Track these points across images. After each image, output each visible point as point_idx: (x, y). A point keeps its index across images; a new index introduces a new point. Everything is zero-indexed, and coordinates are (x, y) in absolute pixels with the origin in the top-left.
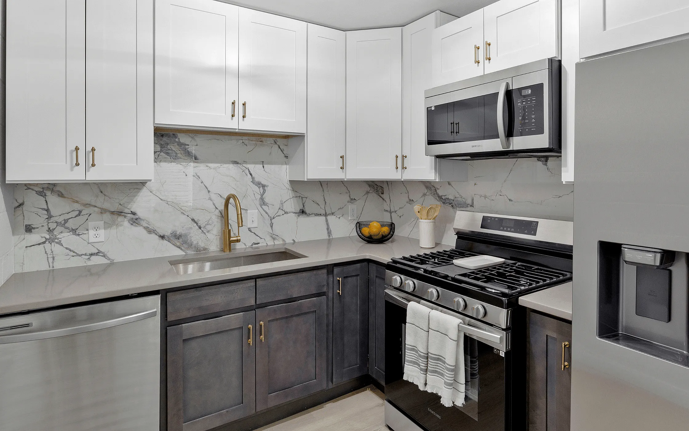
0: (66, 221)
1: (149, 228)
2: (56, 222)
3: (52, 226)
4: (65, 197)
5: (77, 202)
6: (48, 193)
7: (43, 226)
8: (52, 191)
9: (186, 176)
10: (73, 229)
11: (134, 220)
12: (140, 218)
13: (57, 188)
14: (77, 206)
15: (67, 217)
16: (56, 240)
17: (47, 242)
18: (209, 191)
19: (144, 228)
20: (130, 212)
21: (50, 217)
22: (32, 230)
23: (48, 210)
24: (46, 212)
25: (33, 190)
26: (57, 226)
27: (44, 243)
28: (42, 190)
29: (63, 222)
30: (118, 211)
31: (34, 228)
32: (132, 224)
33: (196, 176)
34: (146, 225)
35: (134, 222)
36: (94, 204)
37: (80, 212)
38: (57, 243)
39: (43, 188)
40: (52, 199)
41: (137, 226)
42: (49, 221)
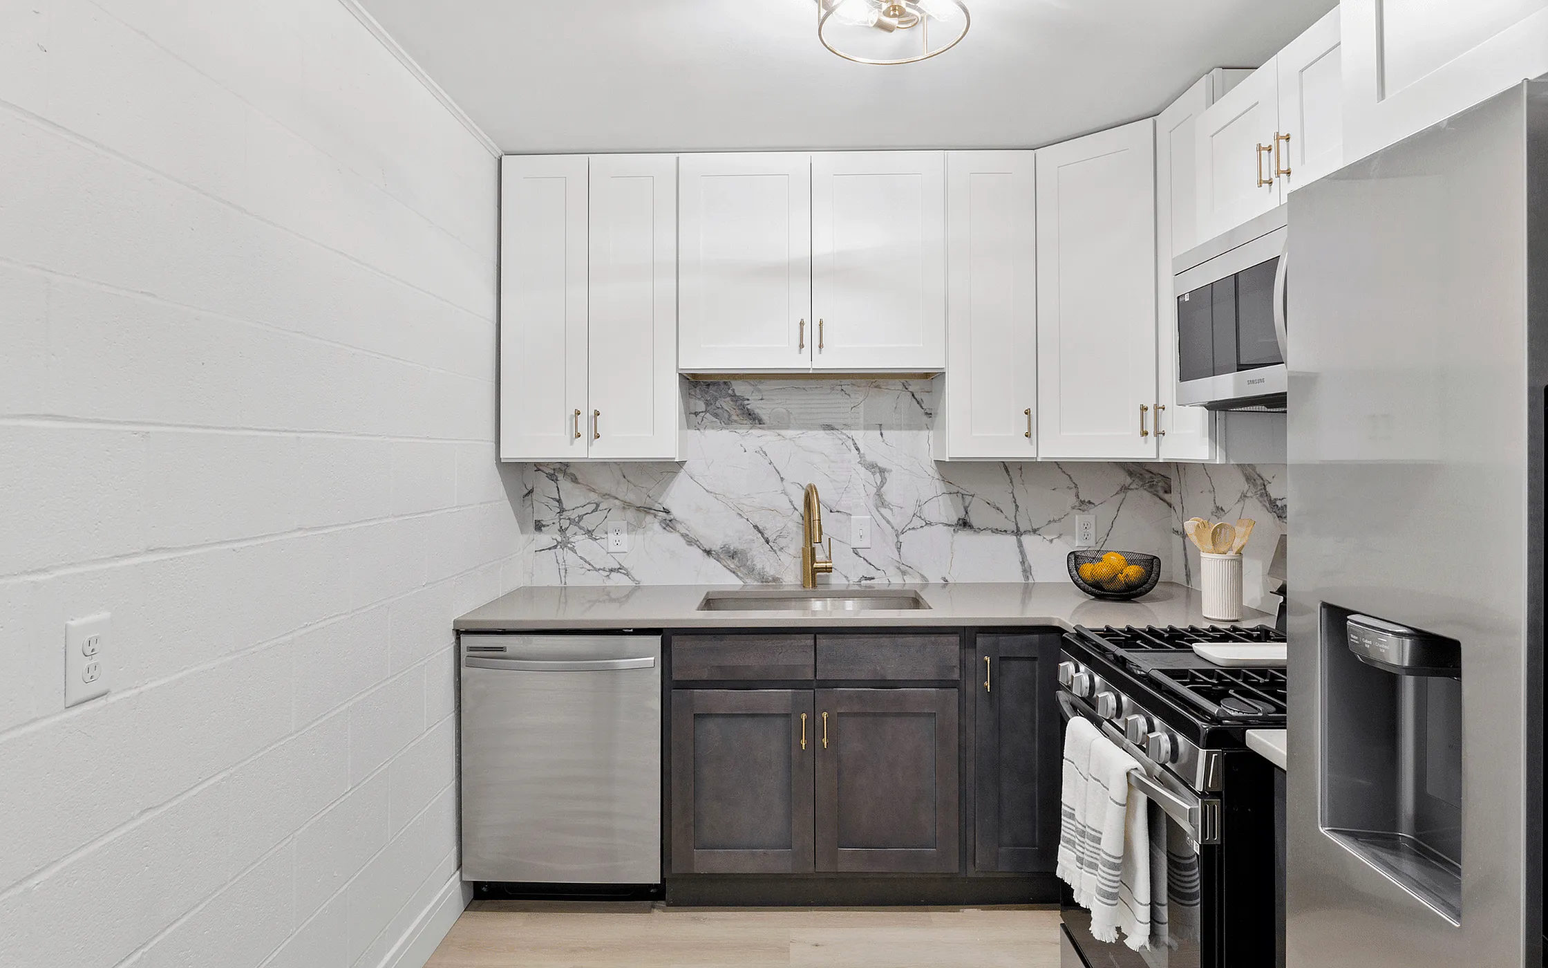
0: (581, 517)
1: (688, 535)
2: (569, 519)
3: (565, 524)
4: (578, 483)
5: (594, 491)
6: (560, 477)
7: (553, 523)
8: (565, 473)
9: (745, 451)
10: (588, 530)
11: (668, 522)
12: (675, 520)
13: (570, 470)
14: (594, 497)
15: (581, 511)
16: (569, 545)
17: (559, 547)
18: (782, 479)
19: (682, 535)
20: (662, 509)
21: (562, 511)
22: (542, 528)
23: (559, 501)
24: (557, 504)
25: (543, 471)
26: (570, 524)
27: (555, 547)
28: (553, 472)
29: (577, 520)
30: (645, 506)
31: (544, 526)
32: (665, 528)
33: (761, 452)
34: (683, 531)
35: (668, 525)
36: (613, 494)
37: (598, 505)
38: (570, 549)
39: (554, 470)
40: (565, 484)
41: (672, 532)
42: (562, 517)
